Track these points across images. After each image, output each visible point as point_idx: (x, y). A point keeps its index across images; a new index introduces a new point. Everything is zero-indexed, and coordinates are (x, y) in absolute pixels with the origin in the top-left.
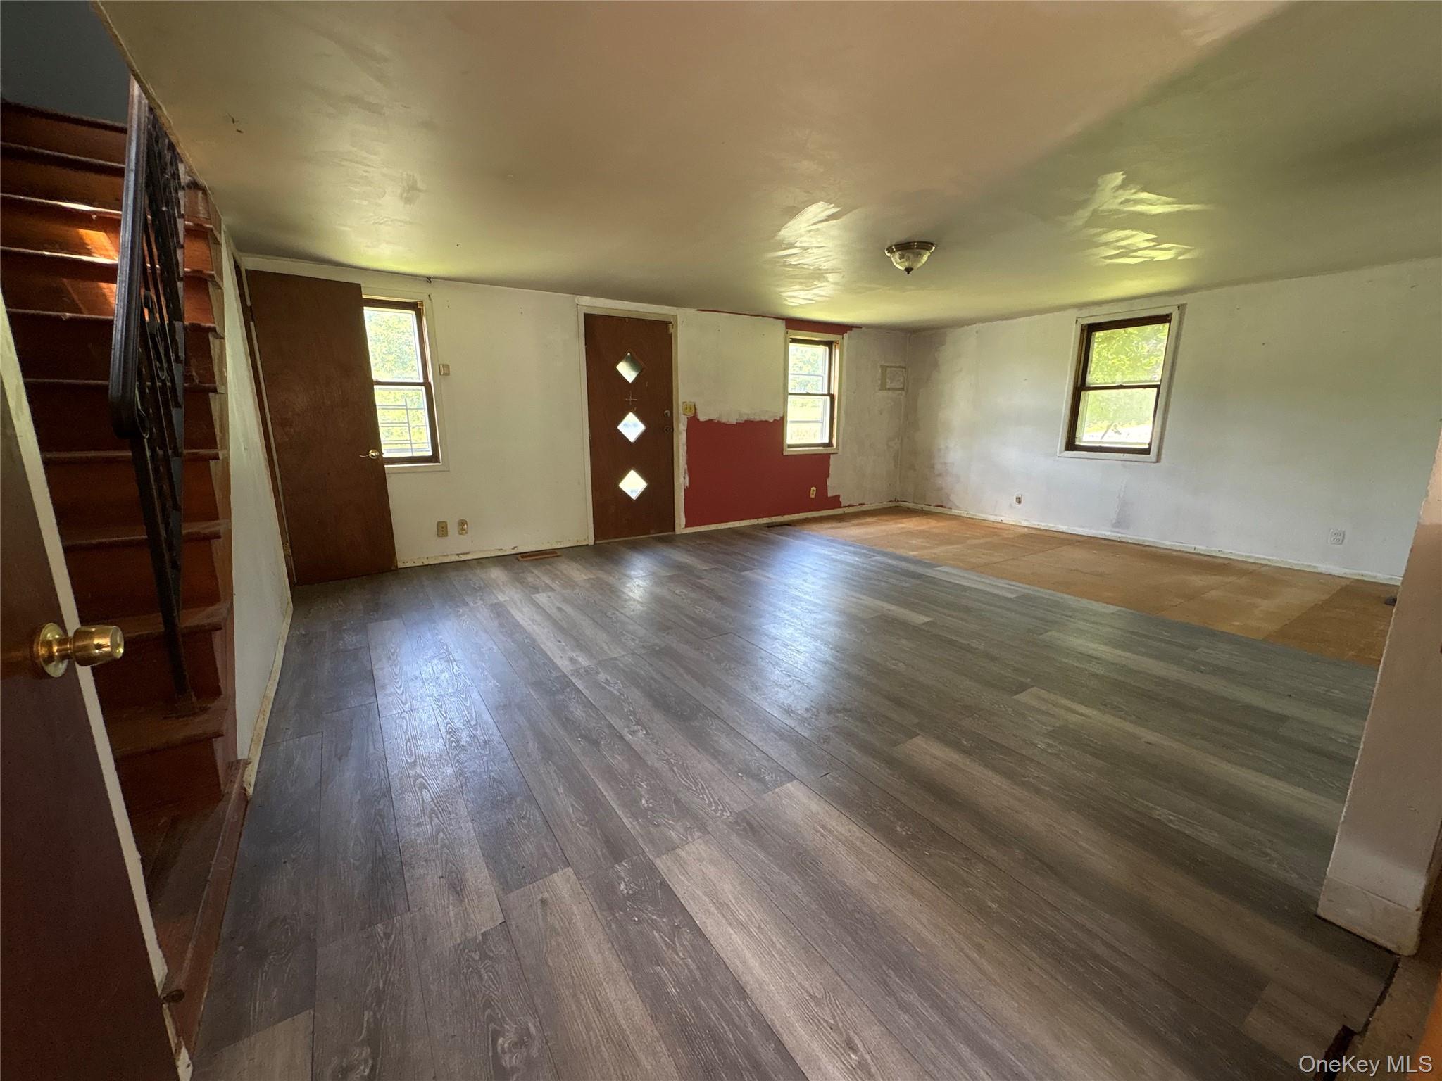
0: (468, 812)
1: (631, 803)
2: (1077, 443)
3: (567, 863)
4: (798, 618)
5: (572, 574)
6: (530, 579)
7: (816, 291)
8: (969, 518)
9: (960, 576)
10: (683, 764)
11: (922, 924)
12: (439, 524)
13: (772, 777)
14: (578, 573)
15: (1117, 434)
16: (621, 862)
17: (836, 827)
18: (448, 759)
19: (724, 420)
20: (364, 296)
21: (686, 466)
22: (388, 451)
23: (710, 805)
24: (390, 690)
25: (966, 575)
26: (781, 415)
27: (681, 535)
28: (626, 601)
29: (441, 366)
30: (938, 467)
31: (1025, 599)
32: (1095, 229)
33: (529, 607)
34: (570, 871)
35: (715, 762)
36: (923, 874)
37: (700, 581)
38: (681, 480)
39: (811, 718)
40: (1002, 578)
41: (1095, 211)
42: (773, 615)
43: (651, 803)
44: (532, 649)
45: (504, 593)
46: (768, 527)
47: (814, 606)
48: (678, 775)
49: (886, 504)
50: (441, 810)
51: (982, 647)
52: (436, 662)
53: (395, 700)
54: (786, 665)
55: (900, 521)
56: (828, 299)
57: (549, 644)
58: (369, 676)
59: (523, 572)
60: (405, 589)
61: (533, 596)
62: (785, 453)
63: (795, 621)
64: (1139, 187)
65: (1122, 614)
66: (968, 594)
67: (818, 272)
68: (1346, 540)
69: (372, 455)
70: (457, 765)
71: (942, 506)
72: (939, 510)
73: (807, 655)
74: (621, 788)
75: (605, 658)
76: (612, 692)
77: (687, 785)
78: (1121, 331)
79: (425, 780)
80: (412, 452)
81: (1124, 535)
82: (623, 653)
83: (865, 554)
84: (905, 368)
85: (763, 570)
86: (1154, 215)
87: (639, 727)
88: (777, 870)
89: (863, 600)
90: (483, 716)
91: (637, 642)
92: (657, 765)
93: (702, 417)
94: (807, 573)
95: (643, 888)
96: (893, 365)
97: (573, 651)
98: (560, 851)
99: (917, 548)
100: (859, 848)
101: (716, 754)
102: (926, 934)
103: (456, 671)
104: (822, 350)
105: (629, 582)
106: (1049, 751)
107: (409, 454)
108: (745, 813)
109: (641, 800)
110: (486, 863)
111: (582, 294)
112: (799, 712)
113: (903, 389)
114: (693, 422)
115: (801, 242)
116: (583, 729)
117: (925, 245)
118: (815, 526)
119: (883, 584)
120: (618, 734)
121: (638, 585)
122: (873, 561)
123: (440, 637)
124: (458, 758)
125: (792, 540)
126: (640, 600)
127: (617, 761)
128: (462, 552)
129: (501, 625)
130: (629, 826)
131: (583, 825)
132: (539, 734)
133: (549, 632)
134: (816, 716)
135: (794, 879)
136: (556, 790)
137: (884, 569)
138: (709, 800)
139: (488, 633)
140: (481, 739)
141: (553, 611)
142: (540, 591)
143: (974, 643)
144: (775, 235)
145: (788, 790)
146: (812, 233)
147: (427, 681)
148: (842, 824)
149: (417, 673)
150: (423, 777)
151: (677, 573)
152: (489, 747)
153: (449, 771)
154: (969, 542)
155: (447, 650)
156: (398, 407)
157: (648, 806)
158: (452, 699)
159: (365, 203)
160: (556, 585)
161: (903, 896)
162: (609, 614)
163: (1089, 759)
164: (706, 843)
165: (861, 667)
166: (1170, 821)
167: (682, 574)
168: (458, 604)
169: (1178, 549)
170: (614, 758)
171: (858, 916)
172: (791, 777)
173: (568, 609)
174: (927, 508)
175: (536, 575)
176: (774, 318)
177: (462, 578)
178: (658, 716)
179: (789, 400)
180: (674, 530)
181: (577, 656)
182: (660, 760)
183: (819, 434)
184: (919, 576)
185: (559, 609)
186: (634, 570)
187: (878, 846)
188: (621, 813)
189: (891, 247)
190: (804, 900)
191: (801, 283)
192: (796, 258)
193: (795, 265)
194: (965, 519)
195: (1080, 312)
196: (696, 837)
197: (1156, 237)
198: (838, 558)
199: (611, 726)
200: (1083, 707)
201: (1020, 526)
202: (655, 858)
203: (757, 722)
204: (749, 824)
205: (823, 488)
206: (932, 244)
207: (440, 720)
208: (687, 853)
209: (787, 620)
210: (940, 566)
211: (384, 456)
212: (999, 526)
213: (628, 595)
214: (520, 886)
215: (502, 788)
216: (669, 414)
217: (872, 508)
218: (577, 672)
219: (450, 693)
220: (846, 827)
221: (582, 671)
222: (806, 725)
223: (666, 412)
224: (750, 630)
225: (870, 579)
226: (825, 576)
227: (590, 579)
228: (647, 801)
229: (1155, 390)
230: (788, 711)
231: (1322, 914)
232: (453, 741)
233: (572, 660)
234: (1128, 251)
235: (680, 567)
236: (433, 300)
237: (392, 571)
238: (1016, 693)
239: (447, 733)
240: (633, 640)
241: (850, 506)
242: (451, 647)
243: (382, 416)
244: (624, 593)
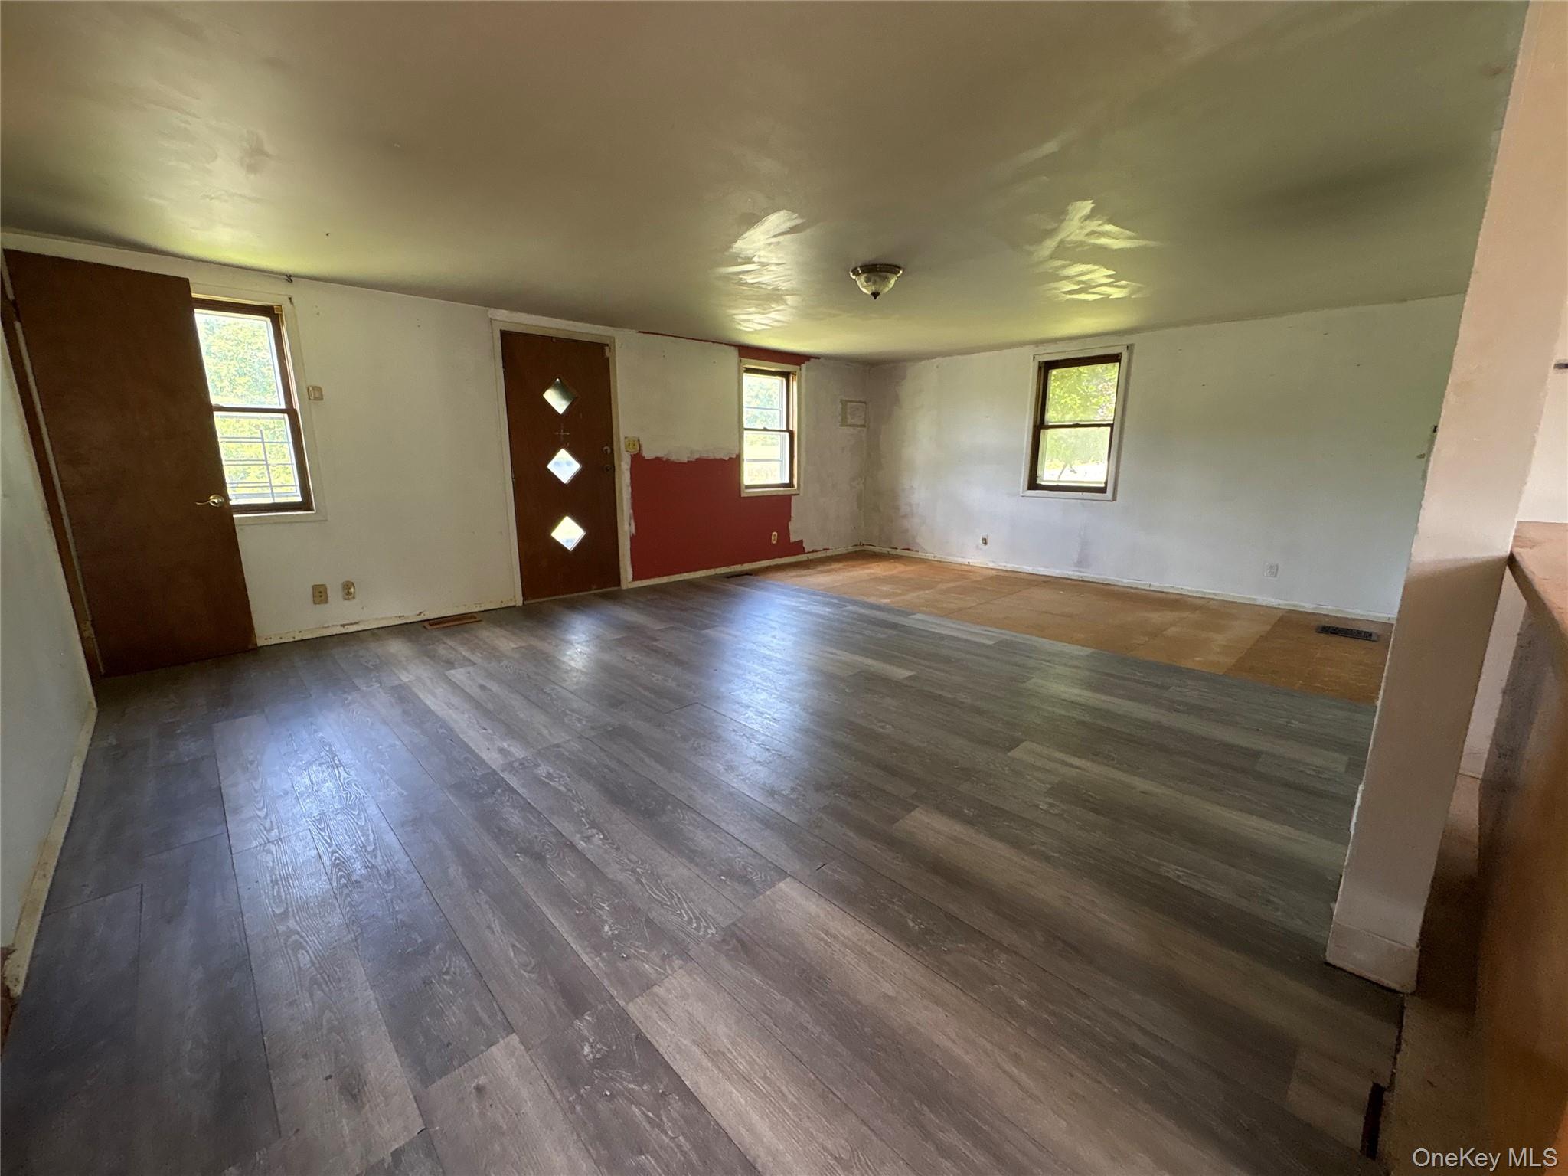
0: (366, 975)
1: (590, 932)
2: (1038, 482)
3: (510, 1029)
4: (771, 681)
5: (497, 642)
6: (442, 651)
7: (773, 315)
8: (937, 561)
9: (937, 624)
10: (652, 873)
11: (950, 1038)
12: (315, 587)
13: (761, 877)
14: (505, 642)
15: (1072, 473)
16: (583, 1015)
17: (843, 931)
18: (335, 902)
19: (673, 458)
20: (194, 295)
21: (631, 511)
22: (237, 496)
23: (690, 922)
24: (247, 813)
25: (942, 623)
26: (737, 453)
27: (628, 590)
28: (567, 672)
29: (311, 389)
30: (904, 509)
31: (1004, 646)
32: (1059, 261)
33: (442, 687)
34: (514, 1039)
35: (691, 866)
36: (944, 975)
37: (655, 643)
38: (626, 527)
39: (798, 798)
40: (978, 624)
41: (1061, 242)
42: (743, 679)
43: (616, 929)
44: (448, 741)
45: (408, 672)
46: (728, 577)
47: (787, 666)
48: (648, 888)
49: (851, 549)
50: (326, 977)
51: (968, 701)
52: (315, 768)
53: (255, 827)
54: (763, 738)
55: (866, 566)
56: (786, 324)
57: (471, 733)
58: (217, 797)
59: (433, 644)
60: (269, 674)
61: (447, 673)
62: (743, 495)
63: (769, 684)
64: (1105, 218)
65: (1096, 655)
66: (946, 643)
67: (777, 292)
68: (1279, 573)
69: (214, 502)
70: (348, 909)
71: (908, 550)
72: (906, 553)
73: (786, 723)
74: (576, 914)
75: (545, 745)
76: (557, 789)
77: (660, 899)
78: (1074, 369)
79: (302, 937)
80: (273, 497)
81: (1085, 575)
82: (567, 738)
83: (836, 603)
84: (865, 403)
85: (727, 627)
86: (1116, 250)
87: (594, 831)
88: (778, 997)
89: (840, 655)
90: (384, 837)
91: (584, 722)
92: (621, 877)
93: (648, 455)
94: (775, 629)
95: (614, 1048)
96: (853, 399)
97: (504, 740)
98: (499, 1013)
99: (888, 595)
100: (869, 953)
101: (692, 855)
102: (957, 1051)
103: (344, 779)
104: (778, 382)
105: (570, 648)
106: (1052, 811)
107: (268, 501)
108: (733, 928)
109: (603, 927)
110: (394, 1046)
111: (498, 306)
112: (784, 792)
113: (864, 426)
114: (637, 460)
115: (759, 257)
116: (522, 841)
117: (893, 269)
118: (779, 575)
119: (858, 636)
120: (568, 843)
121: (580, 652)
122: (844, 611)
123: (321, 734)
124: (349, 899)
125: (753, 591)
126: (584, 670)
127: (569, 878)
128: (349, 622)
129: (405, 713)
130: (590, 964)
131: (529, 972)
132: (464, 856)
133: (470, 717)
134: (804, 796)
135: (801, 1006)
136: (489, 927)
137: (859, 620)
138: (688, 915)
139: (388, 724)
140: (383, 869)
141: (475, 691)
142: (456, 666)
143: (961, 696)
144: (731, 247)
145: (781, 890)
146: (772, 246)
147: (302, 796)
148: (848, 927)
149: (287, 786)
150: (298, 933)
151: (624, 635)
152: (395, 878)
153: (336, 919)
154: (940, 586)
155: (330, 751)
156: (251, 440)
157: (612, 934)
158: (339, 817)
159: (186, 166)
160: (476, 658)
161: (926, 1008)
162: (547, 690)
163: (1092, 817)
164: (690, 973)
165: (847, 733)
166: (1179, 877)
167: (633, 636)
168: (346, 690)
169: (1135, 586)
170: (565, 874)
171: (878, 1041)
172: (783, 874)
173: (494, 687)
174: (893, 552)
175: (448, 646)
176: (726, 344)
177: (351, 656)
178: (617, 814)
179: (745, 435)
180: (619, 584)
181: (509, 746)
182: (623, 870)
183: (778, 473)
184: (894, 626)
185: (483, 687)
186: (574, 634)
187: (891, 948)
188: (578, 948)
189: (856, 268)
190: (815, 1031)
191: (757, 306)
192: (753, 276)
193: (752, 283)
194: (933, 562)
195: (1036, 349)
196: (676, 968)
197: (1113, 273)
198: (807, 609)
199: (558, 833)
200: (1077, 759)
201: (986, 568)
202: (627, 1003)
203: (737, 810)
204: (740, 940)
205: (784, 532)
206: (900, 268)
207: (321, 848)
208: (668, 991)
209: (759, 684)
210: (914, 614)
211: (232, 503)
212: (967, 568)
213: (570, 666)
214: (445, 1071)
215: (415, 935)
216: (609, 451)
217: (837, 553)
218: (510, 767)
219: (337, 810)
220: (853, 930)
221: (516, 765)
222: (793, 807)
223: (605, 448)
224: (718, 698)
225: (845, 631)
226: (795, 630)
227: (521, 647)
228: (610, 927)
229: (1109, 429)
230: (772, 793)
231: (1330, 960)
232: (341, 877)
233: (501, 751)
234: (1087, 287)
235: (629, 627)
236: (295, 304)
237: (249, 650)
238: (1010, 749)
239: (332, 865)
240: (580, 721)
241: (813, 551)
242: (336, 747)
243: (227, 451)
244: (564, 662)
